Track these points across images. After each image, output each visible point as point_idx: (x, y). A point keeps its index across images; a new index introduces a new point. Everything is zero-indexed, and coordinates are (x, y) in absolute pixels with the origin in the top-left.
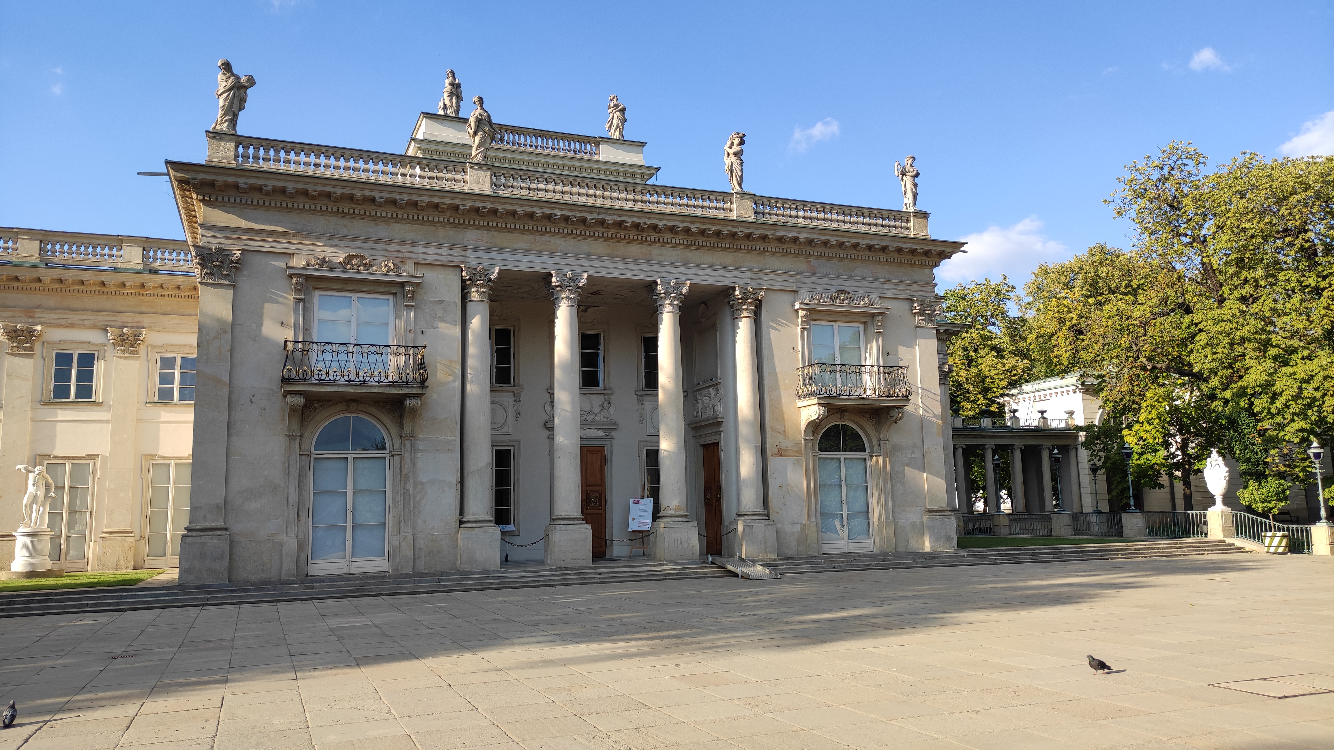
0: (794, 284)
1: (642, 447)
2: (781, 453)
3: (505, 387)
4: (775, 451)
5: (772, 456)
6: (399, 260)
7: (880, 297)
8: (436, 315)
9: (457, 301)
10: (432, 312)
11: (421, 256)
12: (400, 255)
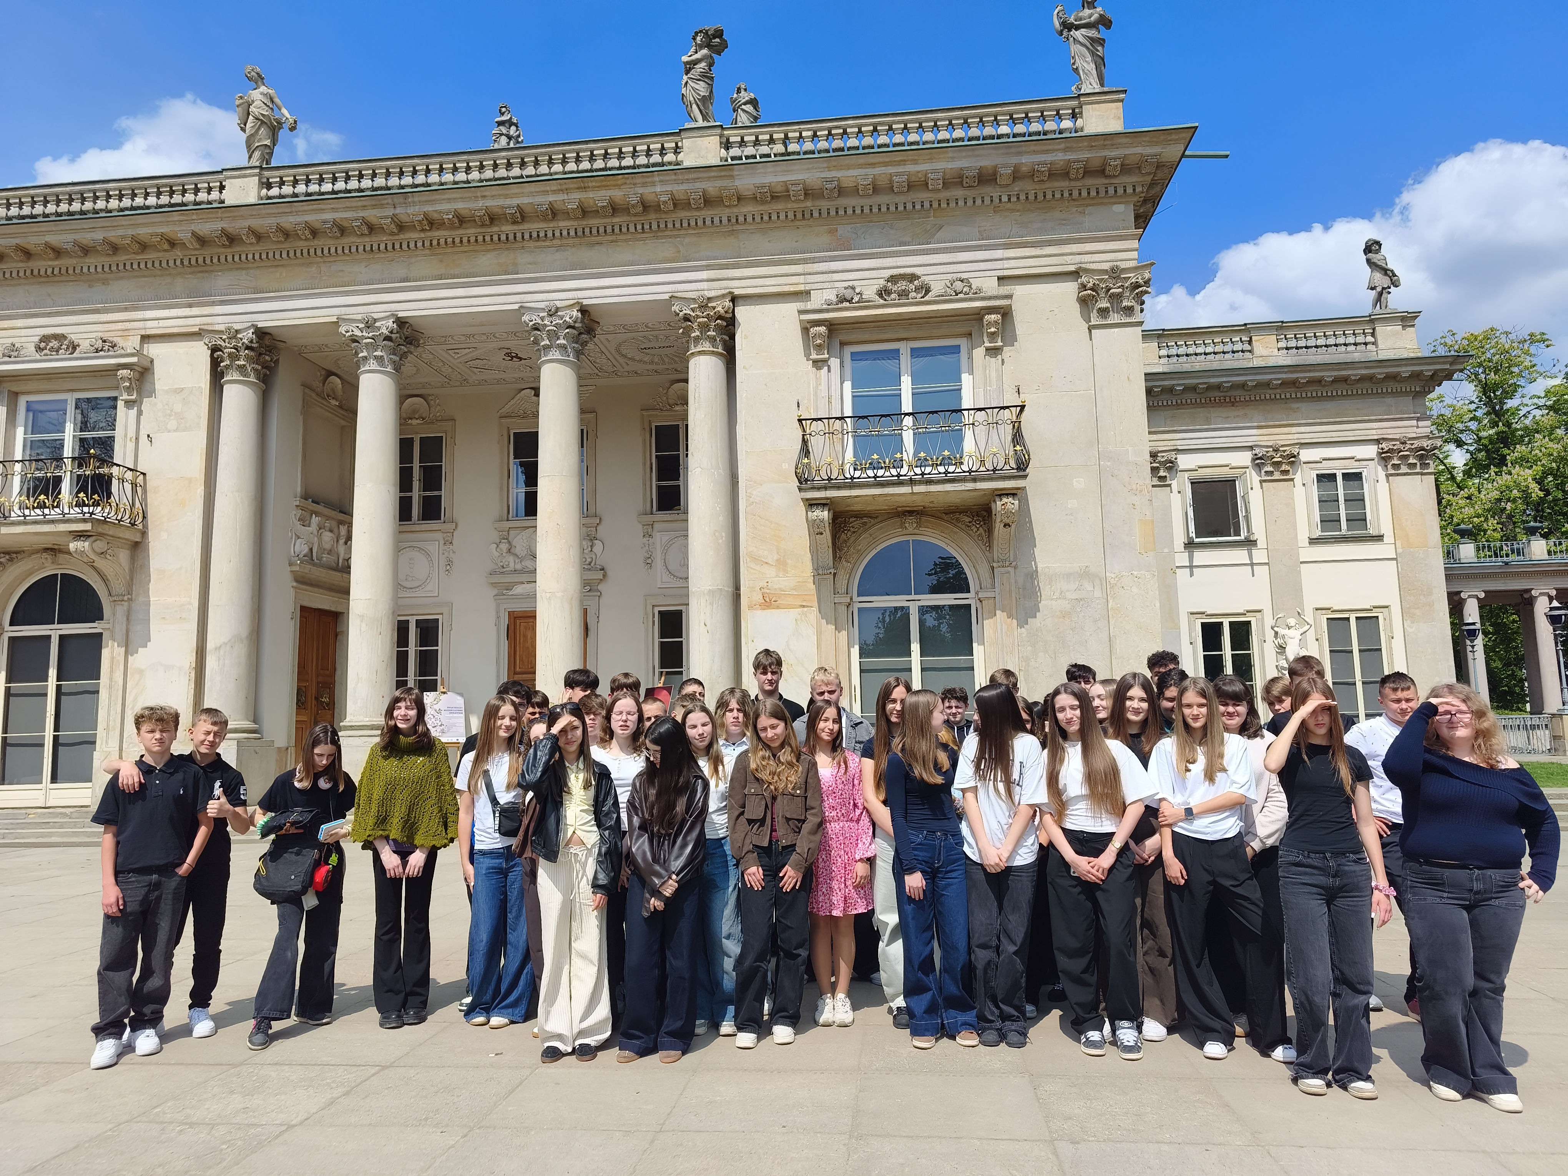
0: (801, 279)
1: (650, 608)
2: (768, 602)
3: (433, 525)
4: (758, 598)
5: (751, 607)
6: (120, 333)
7: (1000, 279)
8: (172, 411)
9: (203, 386)
10: (166, 407)
11: (149, 324)
12: (120, 326)
